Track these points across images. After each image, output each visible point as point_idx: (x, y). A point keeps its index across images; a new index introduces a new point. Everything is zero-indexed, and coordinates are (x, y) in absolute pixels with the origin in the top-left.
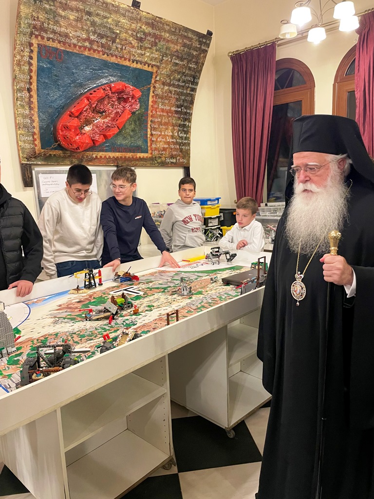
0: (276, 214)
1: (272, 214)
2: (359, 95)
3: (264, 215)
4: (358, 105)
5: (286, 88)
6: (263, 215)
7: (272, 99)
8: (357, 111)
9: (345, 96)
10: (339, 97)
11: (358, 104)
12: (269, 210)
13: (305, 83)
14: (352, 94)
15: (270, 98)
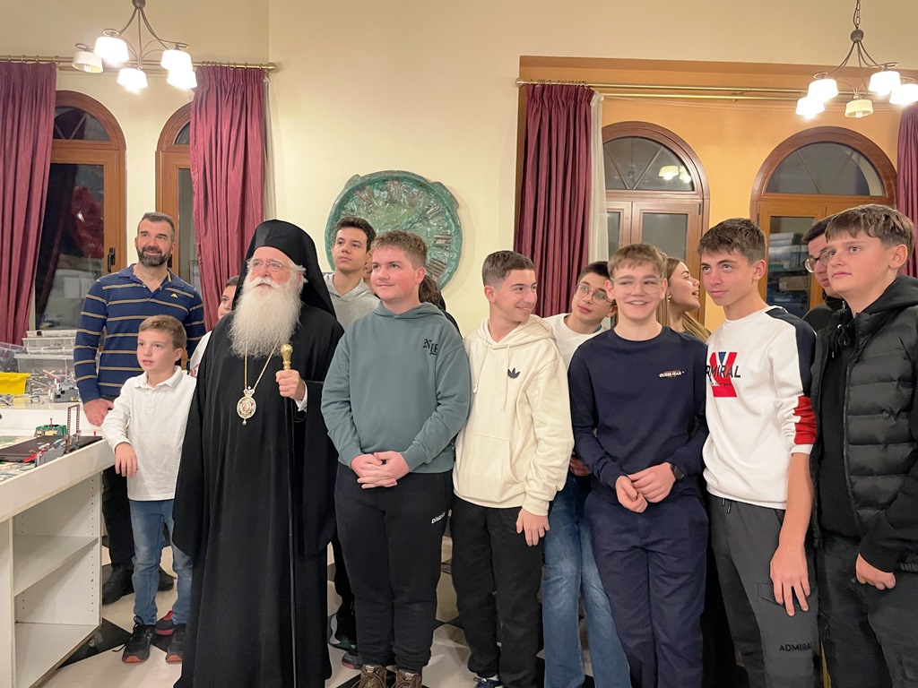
0: (59, 351)
1: (52, 351)
2: (196, 177)
3: (35, 351)
4: (196, 192)
5: (74, 138)
6: (32, 351)
7: (49, 152)
8: (195, 199)
9: (175, 175)
10: (165, 173)
11: (195, 190)
12: (47, 344)
13: (109, 140)
14: (185, 173)
15: (45, 151)
